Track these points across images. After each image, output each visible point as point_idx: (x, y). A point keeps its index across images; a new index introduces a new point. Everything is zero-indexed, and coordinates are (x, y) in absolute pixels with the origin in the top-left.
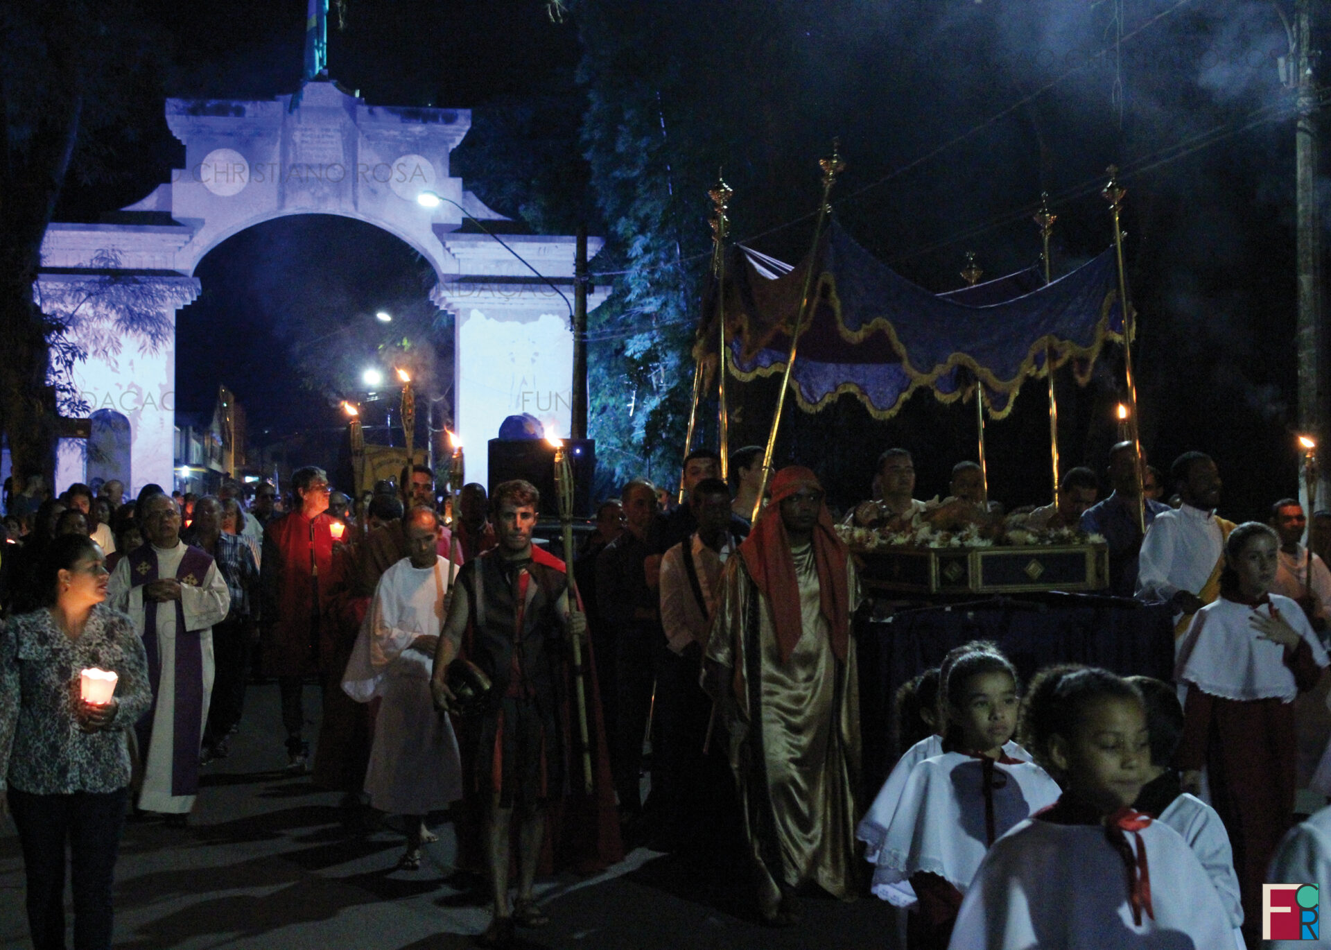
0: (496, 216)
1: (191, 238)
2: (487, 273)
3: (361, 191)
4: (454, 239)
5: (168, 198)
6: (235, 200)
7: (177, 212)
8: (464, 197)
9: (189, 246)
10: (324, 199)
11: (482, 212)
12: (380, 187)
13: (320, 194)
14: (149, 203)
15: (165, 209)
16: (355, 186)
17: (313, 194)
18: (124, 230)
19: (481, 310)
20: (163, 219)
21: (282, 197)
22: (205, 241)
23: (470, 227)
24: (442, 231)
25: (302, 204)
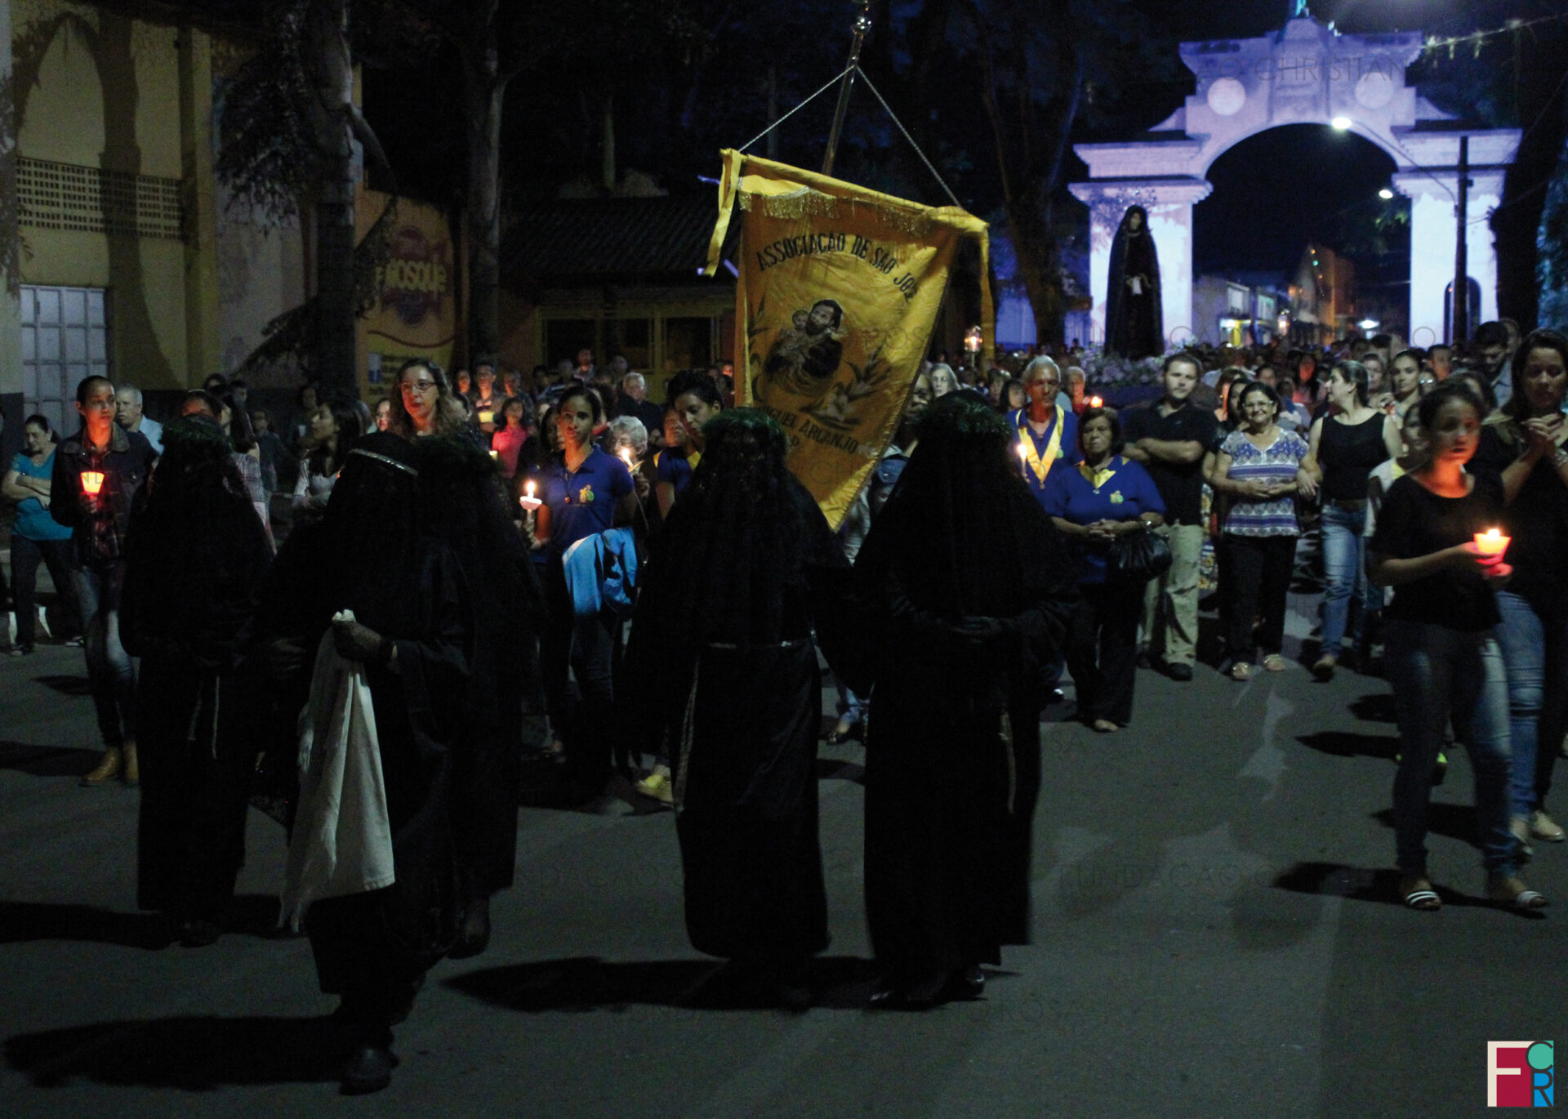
0: (1443, 116)
1: (1200, 149)
2: (1435, 163)
3: (1333, 103)
4: (1407, 138)
5: (1183, 118)
6: (1237, 117)
7: (1191, 129)
8: (1418, 103)
9: (1199, 155)
10: (1303, 112)
11: (1432, 113)
12: (1348, 98)
13: (1299, 108)
14: (1170, 124)
15: (1180, 128)
16: (1328, 99)
17: (1295, 109)
18: (1150, 146)
19: (1431, 194)
20: (1179, 136)
21: (1271, 113)
22: (1210, 152)
23: (1423, 127)
24: (1399, 131)
25: (1285, 117)
